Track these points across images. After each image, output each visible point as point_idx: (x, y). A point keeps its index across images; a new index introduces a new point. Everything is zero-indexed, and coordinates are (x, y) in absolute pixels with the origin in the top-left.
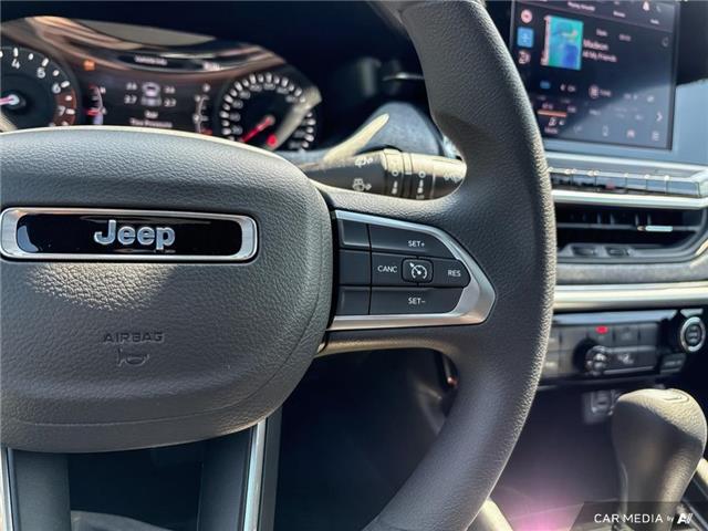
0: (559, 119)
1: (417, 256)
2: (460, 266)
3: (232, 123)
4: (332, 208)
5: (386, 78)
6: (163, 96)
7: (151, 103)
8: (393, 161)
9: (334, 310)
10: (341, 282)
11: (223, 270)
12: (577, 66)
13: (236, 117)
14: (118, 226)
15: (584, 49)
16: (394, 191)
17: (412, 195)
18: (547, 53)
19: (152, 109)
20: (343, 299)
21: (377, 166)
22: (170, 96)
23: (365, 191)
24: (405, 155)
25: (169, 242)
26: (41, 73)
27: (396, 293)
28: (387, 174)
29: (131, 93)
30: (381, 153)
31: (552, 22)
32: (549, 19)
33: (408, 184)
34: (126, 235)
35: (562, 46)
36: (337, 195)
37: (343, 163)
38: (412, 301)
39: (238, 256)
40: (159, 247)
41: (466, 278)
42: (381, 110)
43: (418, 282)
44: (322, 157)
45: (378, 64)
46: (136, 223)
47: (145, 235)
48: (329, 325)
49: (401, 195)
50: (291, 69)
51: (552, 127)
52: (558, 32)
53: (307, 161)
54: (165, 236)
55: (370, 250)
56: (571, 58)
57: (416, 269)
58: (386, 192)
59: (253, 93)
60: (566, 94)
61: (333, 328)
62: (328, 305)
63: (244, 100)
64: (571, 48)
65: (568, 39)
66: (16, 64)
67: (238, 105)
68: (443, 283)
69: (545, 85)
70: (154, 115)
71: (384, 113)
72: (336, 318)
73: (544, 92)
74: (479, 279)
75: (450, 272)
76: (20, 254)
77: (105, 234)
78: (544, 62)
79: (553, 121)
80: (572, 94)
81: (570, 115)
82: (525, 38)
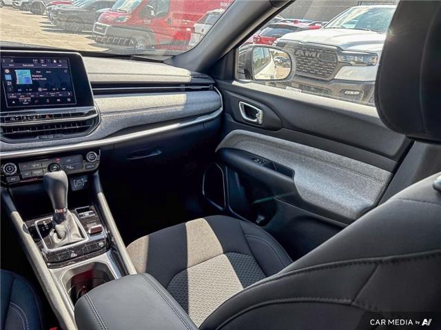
0: (28, 99)
12: (31, 83)
15: (32, 77)
18: (18, 81)
31: (18, 72)
32: (16, 71)
35: (24, 78)
52: (21, 74)
56: (28, 81)
60: (29, 91)
64: (27, 78)
65: (25, 75)
69: (20, 90)
73: (20, 92)
78: (18, 83)
79: (25, 101)
80: (31, 92)
81: (32, 98)
82: (8, 77)
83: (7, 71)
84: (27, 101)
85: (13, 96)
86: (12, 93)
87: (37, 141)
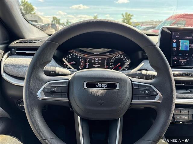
0: (185, 61)
1: (147, 90)
2: (156, 92)
3: (112, 65)
4: (132, 81)
5: (144, 55)
6: (99, 60)
7: (97, 61)
8: (144, 72)
9: (132, 99)
10: (134, 94)
11: (114, 91)
12: (188, 50)
13: (113, 63)
14: (99, 84)
15: (190, 46)
16: (145, 78)
17: (148, 79)
18: (180, 48)
19: (97, 63)
20: (134, 97)
21: (141, 73)
22: (100, 60)
23: (139, 78)
24: (147, 71)
25: (106, 87)
26: (78, 57)
27: (144, 97)
28: (143, 75)
29: (93, 60)
30: (142, 71)
31: (181, 41)
32: (180, 41)
33: (147, 77)
34: (100, 85)
35: (184, 46)
36: (133, 79)
37: (134, 73)
38: (147, 98)
39: (116, 89)
40: (105, 87)
41: (157, 94)
42: (143, 62)
43: (148, 94)
44: (130, 71)
45: (142, 52)
46: (102, 84)
47: (103, 85)
48: (131, 102)
49: (146, 79)
50: (125, 54)
51: (183, 63)
52: (183, 43)
53: (127, 72)
54: (106, 86)
55: (139, 89)
56: (187, 48)
57: (147, 92)
58: (143, 78)
59: (116, 59)
60: (186, 56)
61: (132, 102)
62: (131, 98)
63: (114, 60)
64: (186, 46)
65: (185, 44)
66: (74, 56)
67: (113, 61)
68: (152, 95)
69: (180, 54)
70: (97, 64)
71: (143, 63)
72: (133, 101)
73: (180, 56)
74: (159, 94)
75: (154, 93)
76: (86, 88)
77: (97, 85)
78: (180, 49)
79: (183, 62)
80: (187, 56)
81: (187, 60)
82: (175, 45)
83: (175, 41)
84: (184, 63)
85: (175, 58)
86: (175, 56)
87: (188, 93)
